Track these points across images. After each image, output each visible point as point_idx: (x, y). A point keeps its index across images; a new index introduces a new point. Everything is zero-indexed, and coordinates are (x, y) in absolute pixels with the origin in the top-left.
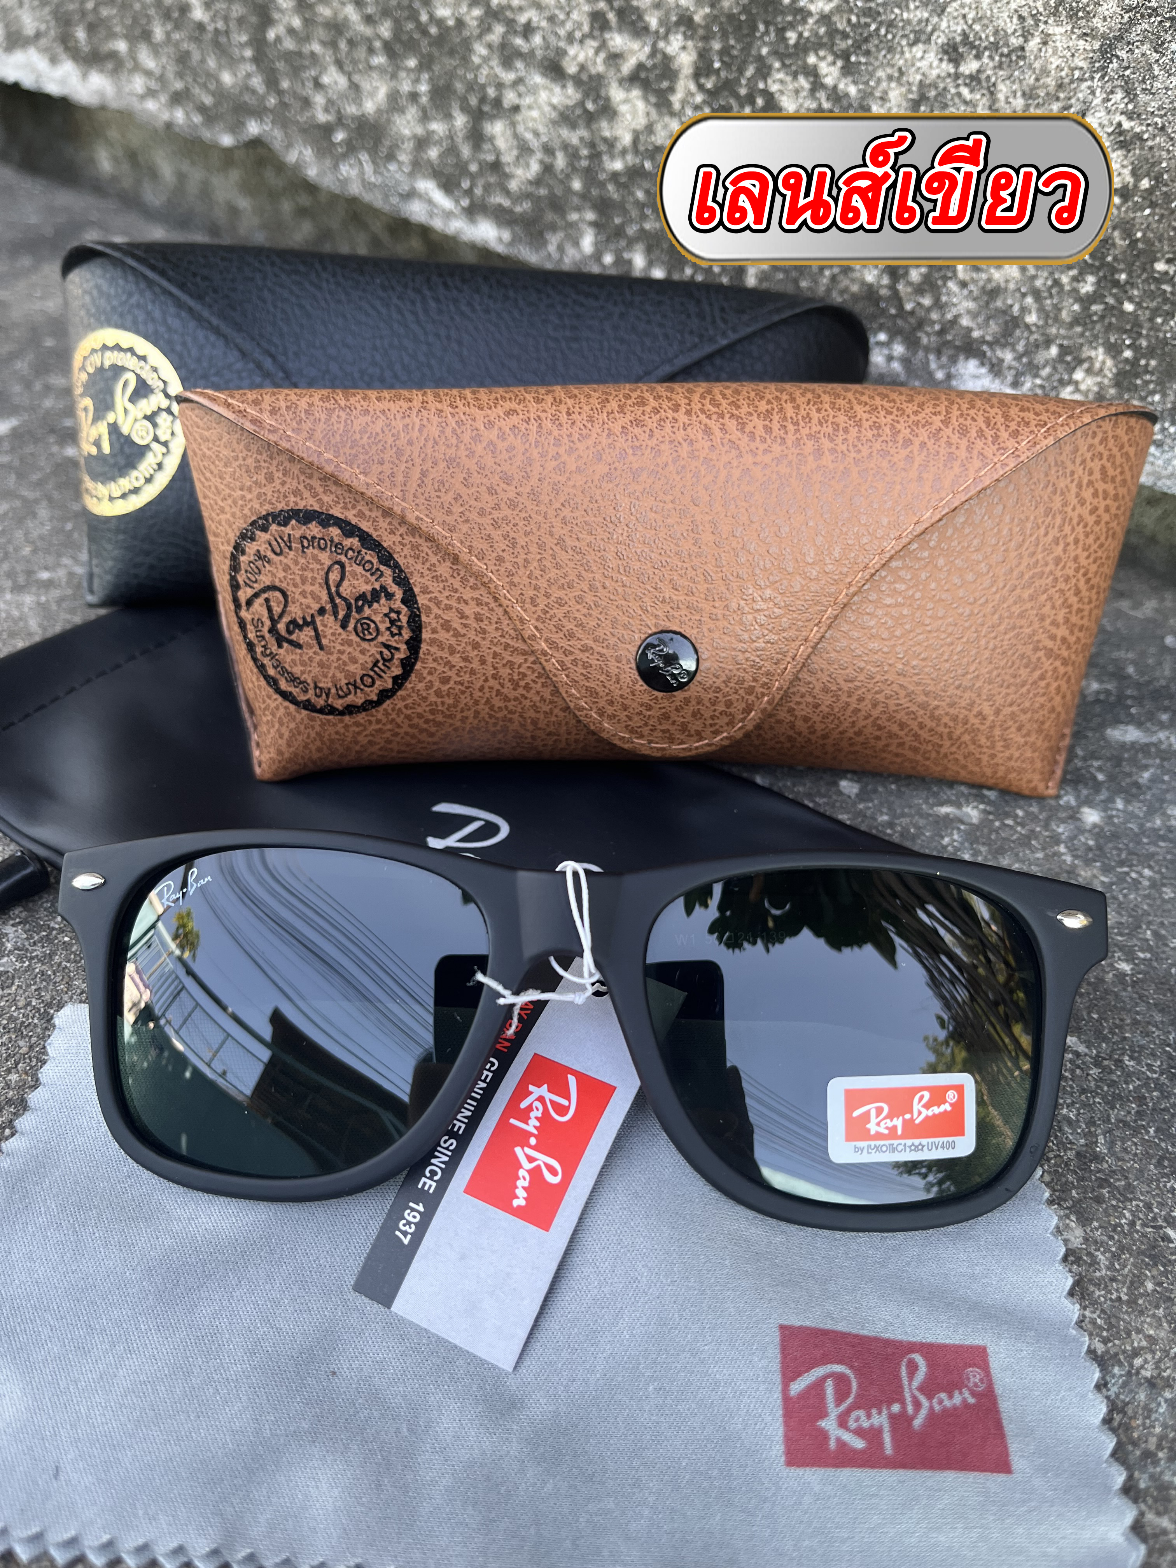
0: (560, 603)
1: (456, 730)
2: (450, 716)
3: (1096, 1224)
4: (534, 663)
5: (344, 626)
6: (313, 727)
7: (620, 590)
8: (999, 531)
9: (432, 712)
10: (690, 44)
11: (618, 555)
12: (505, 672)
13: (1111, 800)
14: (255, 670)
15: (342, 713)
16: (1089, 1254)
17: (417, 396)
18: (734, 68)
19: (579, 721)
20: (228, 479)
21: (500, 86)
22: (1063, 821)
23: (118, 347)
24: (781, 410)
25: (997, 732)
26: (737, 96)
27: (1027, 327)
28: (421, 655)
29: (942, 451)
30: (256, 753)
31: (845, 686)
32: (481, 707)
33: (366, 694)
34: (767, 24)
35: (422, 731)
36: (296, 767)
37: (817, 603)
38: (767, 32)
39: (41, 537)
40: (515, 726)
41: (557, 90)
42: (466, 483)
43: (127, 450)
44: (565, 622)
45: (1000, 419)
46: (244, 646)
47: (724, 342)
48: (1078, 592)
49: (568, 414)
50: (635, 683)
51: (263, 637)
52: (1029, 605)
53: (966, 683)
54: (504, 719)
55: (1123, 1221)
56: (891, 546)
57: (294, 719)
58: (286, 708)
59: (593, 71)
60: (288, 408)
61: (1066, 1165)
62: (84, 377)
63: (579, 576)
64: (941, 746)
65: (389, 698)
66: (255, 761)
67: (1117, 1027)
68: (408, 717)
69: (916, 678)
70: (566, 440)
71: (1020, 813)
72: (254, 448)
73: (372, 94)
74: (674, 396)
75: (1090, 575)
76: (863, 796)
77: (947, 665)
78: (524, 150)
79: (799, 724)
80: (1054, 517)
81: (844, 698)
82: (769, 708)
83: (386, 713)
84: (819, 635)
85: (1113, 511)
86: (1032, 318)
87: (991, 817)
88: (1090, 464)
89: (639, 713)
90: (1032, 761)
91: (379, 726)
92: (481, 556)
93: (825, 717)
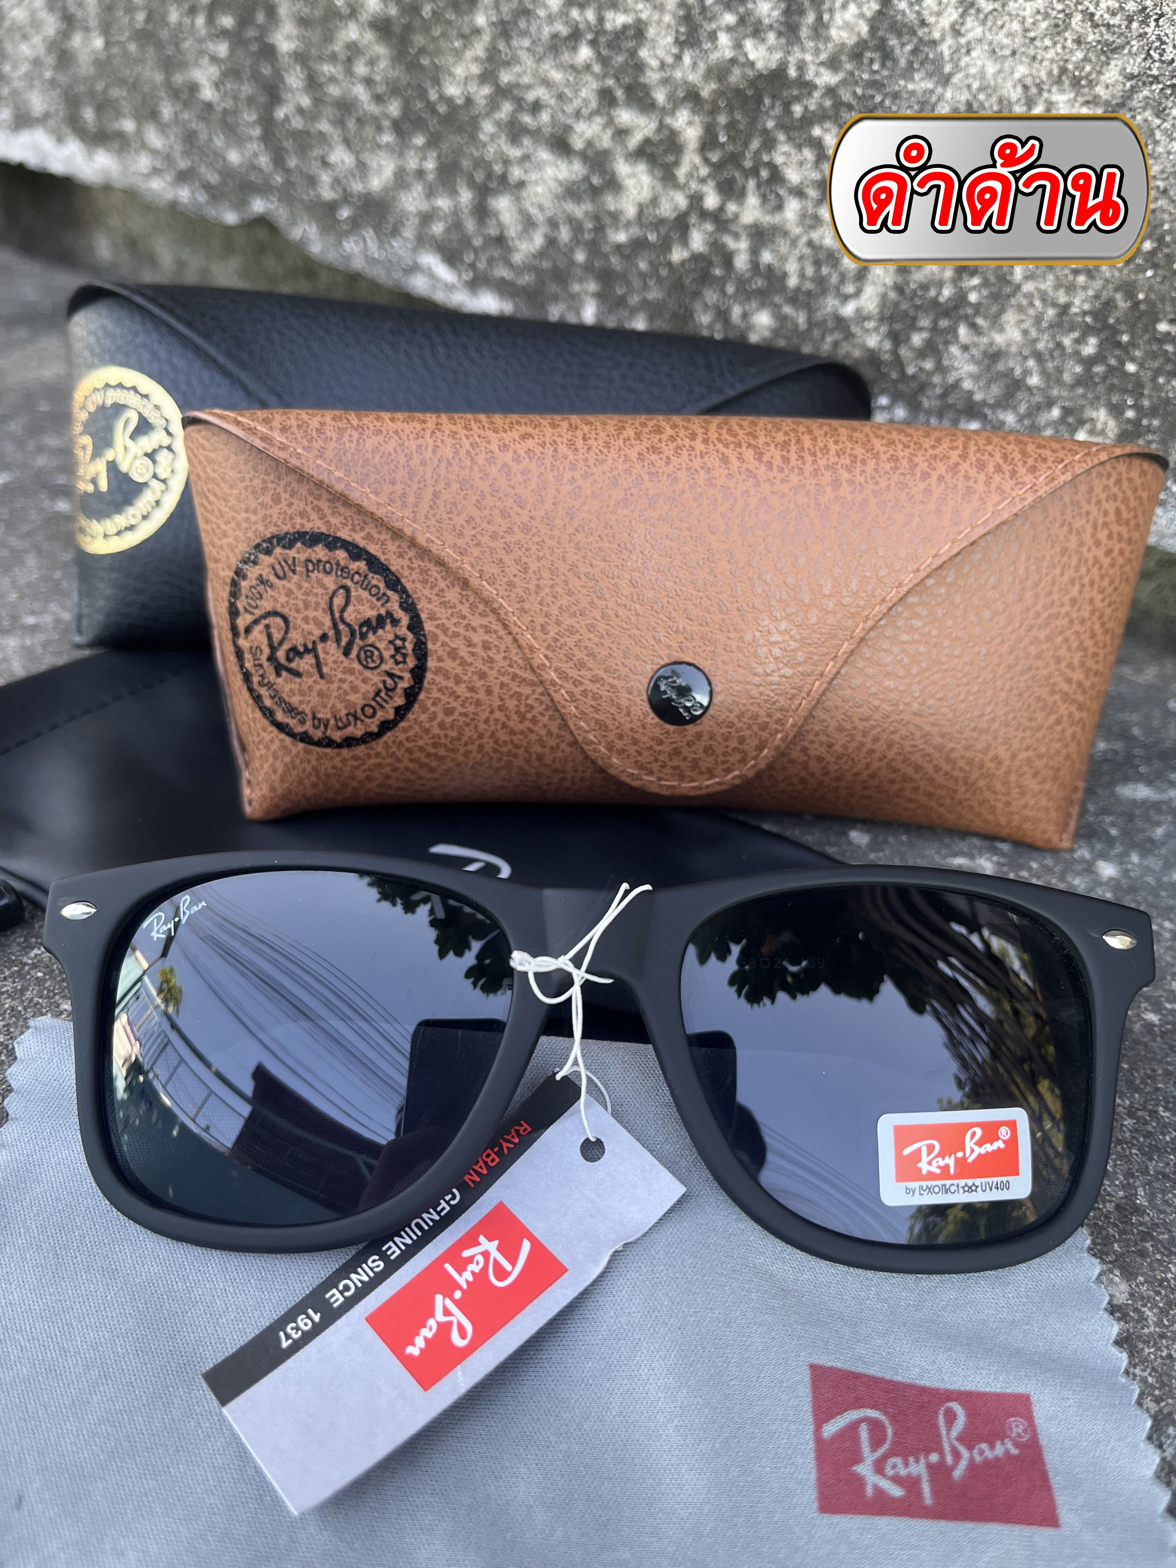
0: (571, 631)
1: (458, 765)
2: (453, 750)
3: (1141, 1279)
4: (542, 694)
5: (346, 653)
6: (309, 761)
7: (633, 619)
8: (1015, 569)
9: (434, 745)
10: (697, 119)
11: (632, 583)
12: (511, 704)
13: (1125, 854)
14: (251, 701)
15: (340, 746)
16: (1136, 1310)
17: (431, 419)
18: (739, 142)
19: (587, 757)
20: (233, 501)
21: (506, 162)
22: (1079, 874)
23: (120, 386)
24: (799, 441)
25: (1013, 778)
26: (742, 169)
27: (1029, 389)
28: (426, 684)
29: (960, 485)
30: (247, 791)
31: (861, 725)
32: (485, 740)
33: (366, 725)
34: (774, 97)
35: (423, 766)
36: (289, 805)
37: (834, 637)
38: (773, 106)
39: (29, 585)
40: (519, 762)
41: (563, 165)
43: (125, 487)
44: (576, 651)
45: (1017, 456)
46: (240, 677)
48: (1093, 635)
49: (584, 439)
50: (646, 715)
51: (261, 666)
52: (1045, 646)
53: (981, 725)
54: (509, 754)
55: (1169, 1276)
56: (908, 579)
57: (289, 752)
58: (282, 741)
59: (600, 147)
60: (299, 427)
61: (1106, 1217)
62: (83, 416)
63: (592, 603)
64: (955, 791)
65: (390, 729)
66: (246, 800)
67: (1149, 1077)
68: (409, 751)
69: (931, 719)
70: (582, 464)
71: (1034, 865)
72: (261, 468)
73: (379, 171)
74: (691, 426)
75: (1106, 619)
76: (873, 846)
77: (963, 706)
78: (529, 223)
79: (813, 764)
80: (1070, 556)
81: (859, 738)
82: (783, 746)
83: (387, 746)
84: (835, 670)
85: (1127, 554)
86: (1034, 380)
88: (1105, 505)
89: (650, 748)
90: (1047, 810)
91: (379, 760)
92: (492, 582)
93: (839, 757)
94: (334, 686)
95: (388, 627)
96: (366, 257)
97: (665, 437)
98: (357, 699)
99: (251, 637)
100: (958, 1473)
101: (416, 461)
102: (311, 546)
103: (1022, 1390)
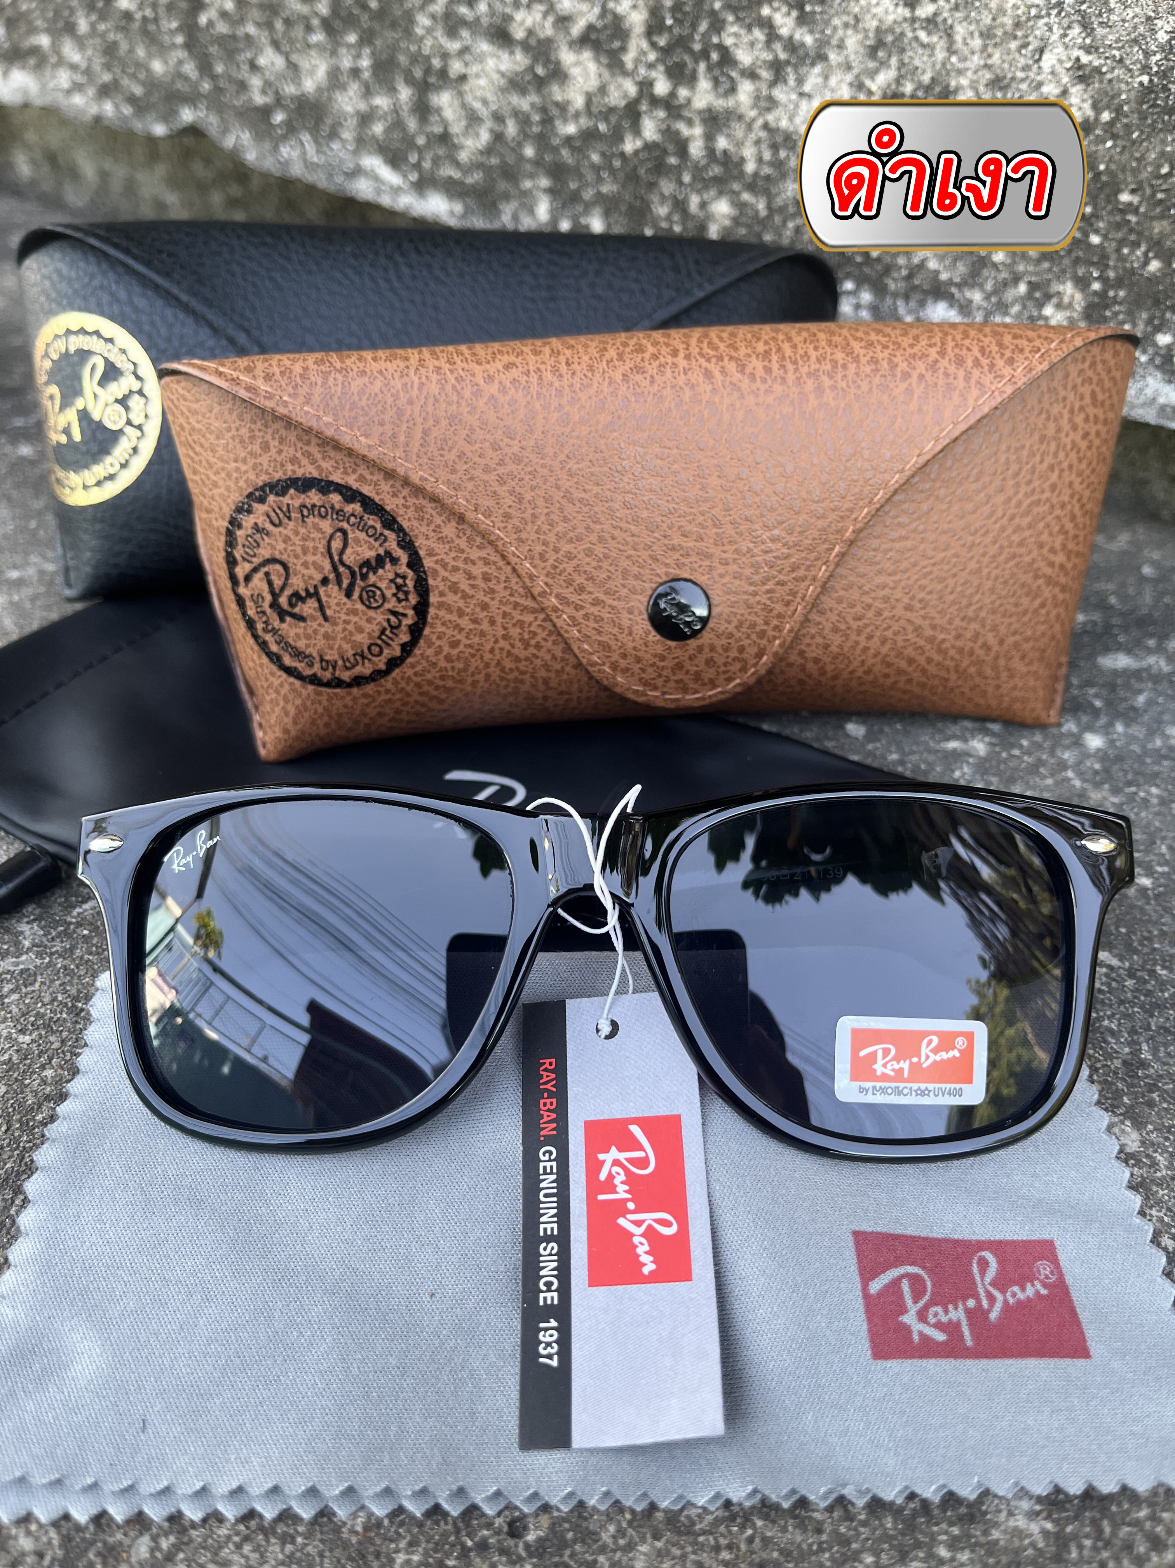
0: (570, 556)
1: (467, 695)
2: (460, 681)
3: (1150, 1127)
4: (544, 620)
5: (349, 594)
6: (320, 702)
7: (629, 539)
8: (996, 461)
9: (442, 678)
11: (626, 505)
12: (515, 632)
13: (1111, 724)
14: (256, 648)
15: (349, 685)
16: (1148, 1156)
17: (413, 354)
18: (687, 25)
19: (591, 677)
20: (221, 451)
21: (445, 56)
22: (1068, 747)
23: (82, 331)
24: (779, 350)
25: (1002, 662)
26: (691, 52)
27: (995, 265)
28: (429, 619)
29: (941, 382)
30: (259, 734)
31: (854, 625)
32: (491, 669)
33: (374, 663)
35: (432, 698)
36: (303, 745)
37: (825, 541)
40: (526, 687)
41: (505, 56)
42: (468, 440)
43: (99, 436)
44: (575, 576)
45: (994, 348)
46: (243, 624)
47: (700, 294)
48: (1073, 518)
49: (568, 364)
50: (647, 633)
51: (264, 613)
52: (1027, 533)
53: (970, 613)
54: (516, 680)
56: (896, 480)
57: (300, 695)
58: (291, 684)
59: (542, 36)
60: (282, 373)
61: (1115, 1073)
62: (48, 364)
63: (588, 528)
65: (397, 666)
66: (259, 743)
68: (418, 685)
69: (922, 612)
70: (567, 390)
71: (1025, 743)
72: (247, 417)
73: (312, 72)
74: (672, 342)
75: (1085, 500)
76: (870, 737)
77: (952, 597)
78: (473, 119)
79: (810, 666)
80: (1048, 444)
81: (854, 637)
82: (781, 651)
83: (396, 682)
84: (827, 574)
85: (1103, 435)
86: (999, 257)
87: (997, 749)
88: (1081, 390)
89: (653, 665)
90: (1034, 689)
91: (387, 697)
92: (488, 514)
93: (835, 657)
94: (339, 628)
95: (388, 566)
96: (305, 160)
97: (647, 356)
98: (362, 639)
99: (251, 585)
101: (403, 398)
102: (304, 492)
103: (1046, 1236)
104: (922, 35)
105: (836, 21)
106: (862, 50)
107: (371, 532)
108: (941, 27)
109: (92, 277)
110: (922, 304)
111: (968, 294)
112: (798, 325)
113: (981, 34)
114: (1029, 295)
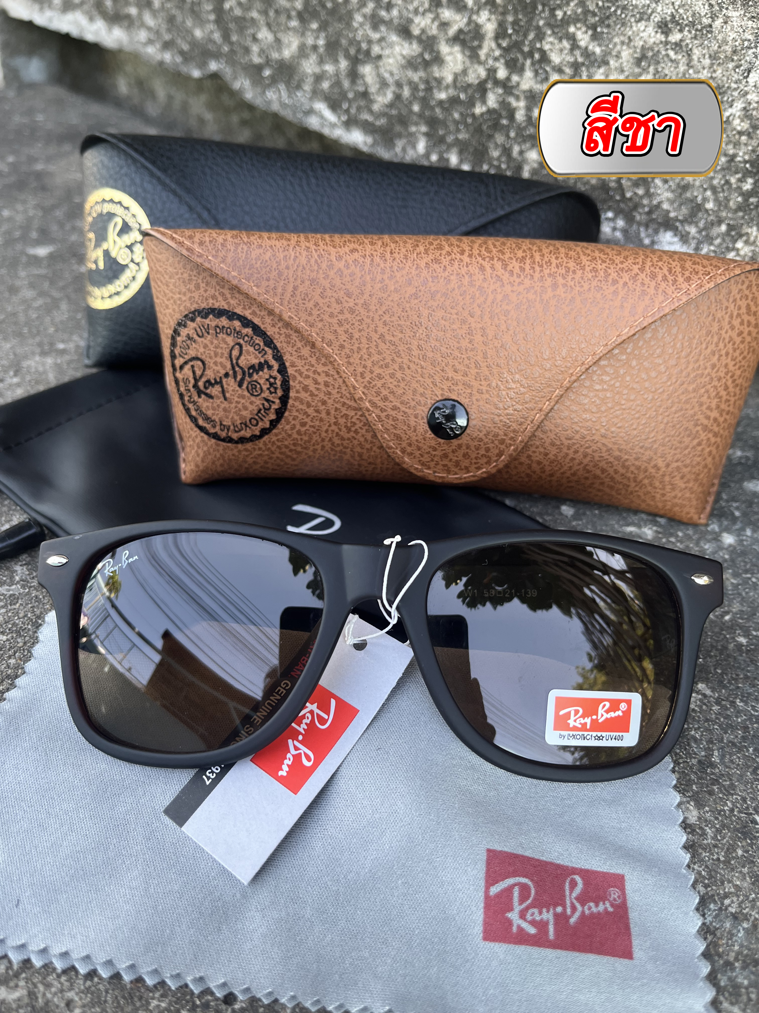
0: (380, 377)
1: (309, 457)
2: (305, 448)
3: (707, 808)
4: (361, 416)
5: (240, 385)
6: (218, 451)
7: (419, 370)
8: (675, 345)
9: (294, 445)
10: (493, 17)
11: (419, 347)
12: (342, 421)
13: (743, 529)
14: (184, 412)
15: (237, 442)
16: (701, 828)
17: (294, 237)
18: (521, 34)
19: (389, 456)
20: (172, 287)
21: (370, 42)
22: (709, 541)
23: (112, 201)
24: (532, 256)
25: (667, 479)
26: (522, 52)
27: (707, 211)
28: (289, 407)
29: (638, 289)
30: (183, 466)
31: (566, 442)
32: (325, 443)
33: (252, 430)
34: (544, 5)
35: (288, 456)
36: (207, 476)
37: (549, 386)
38: (543, 11)
39: (62, 322)
40: (347, 457)
41: (406, 45)
42: (322, 296)
43: (114, 267)
44: (382, 390)
45: (678, 269)
46: (178, 396)
47: (502, 213)
48: (726, 388)
49: (391, 253)
50: (426, 432)
51: (189, 390)
52: (692, 395)
53: (647, 445)
54: (341, 451)
55: (726, 808)
56: (600, 350)
57: (207, 444)
58: (202, 437)
59: (430, 34)
60: (210, 241)
61: (691, 768)
62: (90, 219)
63: (393, 360)
64: (628, 486)
65: (267, 434)
66: (182, 471)
67: (734, 679)
68: (279, 447)
69: (613, 440)
70: (388, 270)
71: (680, 534)
72: (188, 267)
73: (289, 45)
74: (461, 245)
75: (735, 377)
76: (576, 517)
77: (635, 432)
78: (384, 84)
79: (534, 465)
80: (712, 337)
81: (565, 450)
82: (514, 454)
83: (265, 444)
84: (549, 407)
85: (754, 335)
86: (710, 205)
87: (660, 536)
88: (739, 302)
89: (428, 453)
90: (690, 500)
91: (260, 452)
92: (330, 344)
93: (552, 462)
94: (233, 405)
95: (266, 370)
96: (280, 102)
97: (444, 252)
98: (247, 414)
99: (183, 372)
100: (572, 920)
101: (283, 265)
102: (218, 318)
103: (619, 871)
104: (672, 53)
105: (616, 40)
106: (631, 60)
107: (257, 347)
108: (684, 49)
109: (121, 168)
110: (656, 232)
111: (687, 228)
112: (548, 241)
113: (710, 56)
114: (728, 233)
